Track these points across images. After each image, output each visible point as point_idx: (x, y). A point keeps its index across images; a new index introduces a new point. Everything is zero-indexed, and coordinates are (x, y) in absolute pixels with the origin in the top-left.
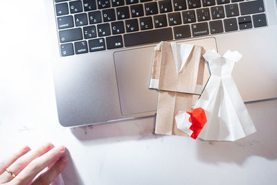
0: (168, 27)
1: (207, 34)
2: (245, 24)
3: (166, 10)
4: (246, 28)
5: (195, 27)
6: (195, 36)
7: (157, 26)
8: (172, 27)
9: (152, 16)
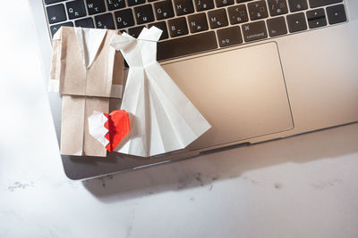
0: (210, 30)
1: (265, 37)
2: (317, 21)
3: (205, 6)
4: (318, 26)
5: (247, 28)
6: (248, 41)
7: (194, 30)
8: (215, 30)
9: (186, 16)
